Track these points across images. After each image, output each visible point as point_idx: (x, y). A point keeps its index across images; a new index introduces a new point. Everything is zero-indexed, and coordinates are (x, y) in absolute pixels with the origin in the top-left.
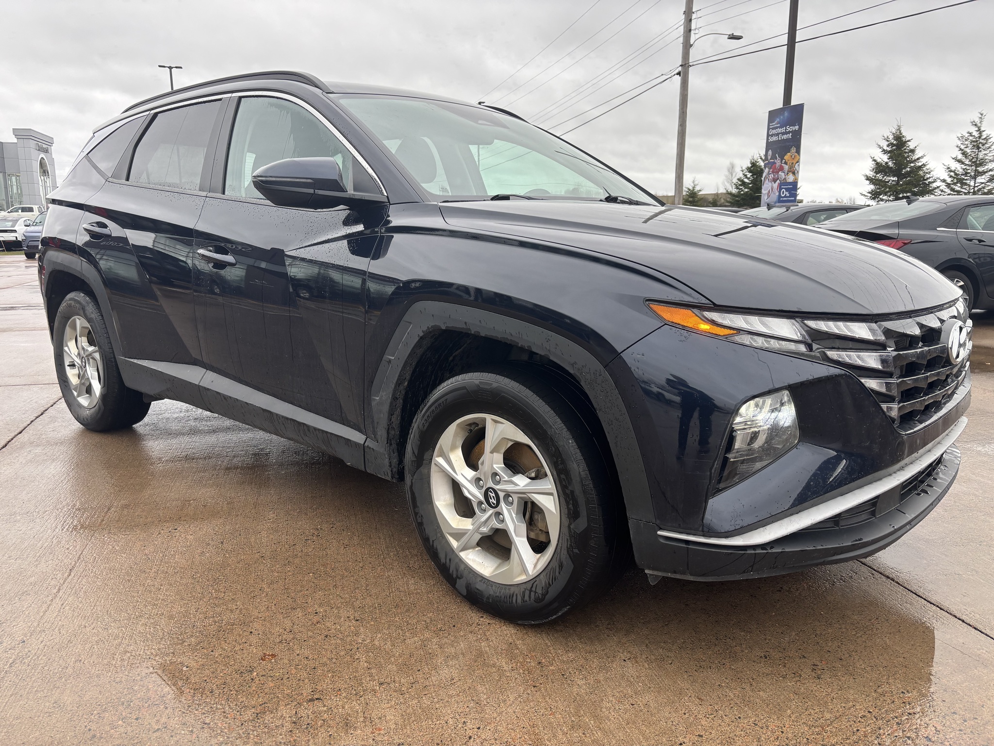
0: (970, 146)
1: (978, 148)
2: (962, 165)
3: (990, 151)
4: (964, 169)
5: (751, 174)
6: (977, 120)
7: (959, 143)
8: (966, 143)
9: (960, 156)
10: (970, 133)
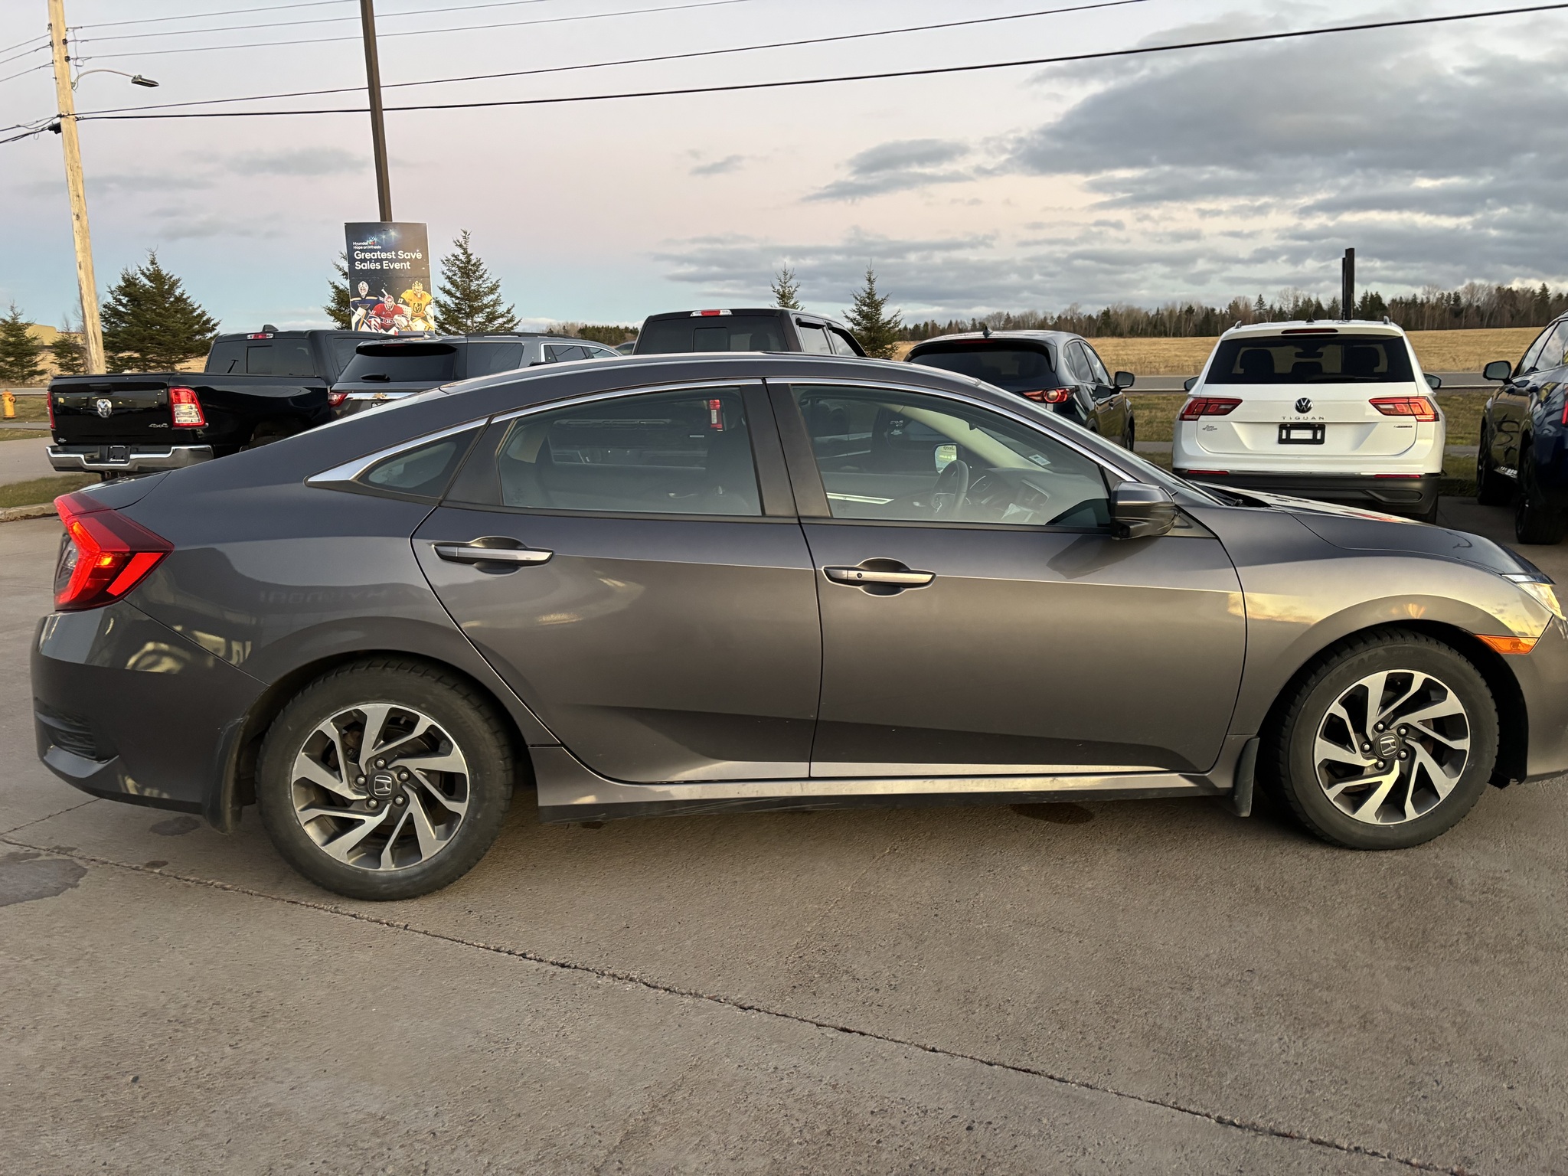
0: (459, 274)
1: (468, 276)
2: (453, 299)
3: (483, 281)
4: (456, 304)
5: (127, 299)
6: (461, 240)
7: (445, 269)
8: (453, 268)
9: (449, 286)
10: (456, 257)
